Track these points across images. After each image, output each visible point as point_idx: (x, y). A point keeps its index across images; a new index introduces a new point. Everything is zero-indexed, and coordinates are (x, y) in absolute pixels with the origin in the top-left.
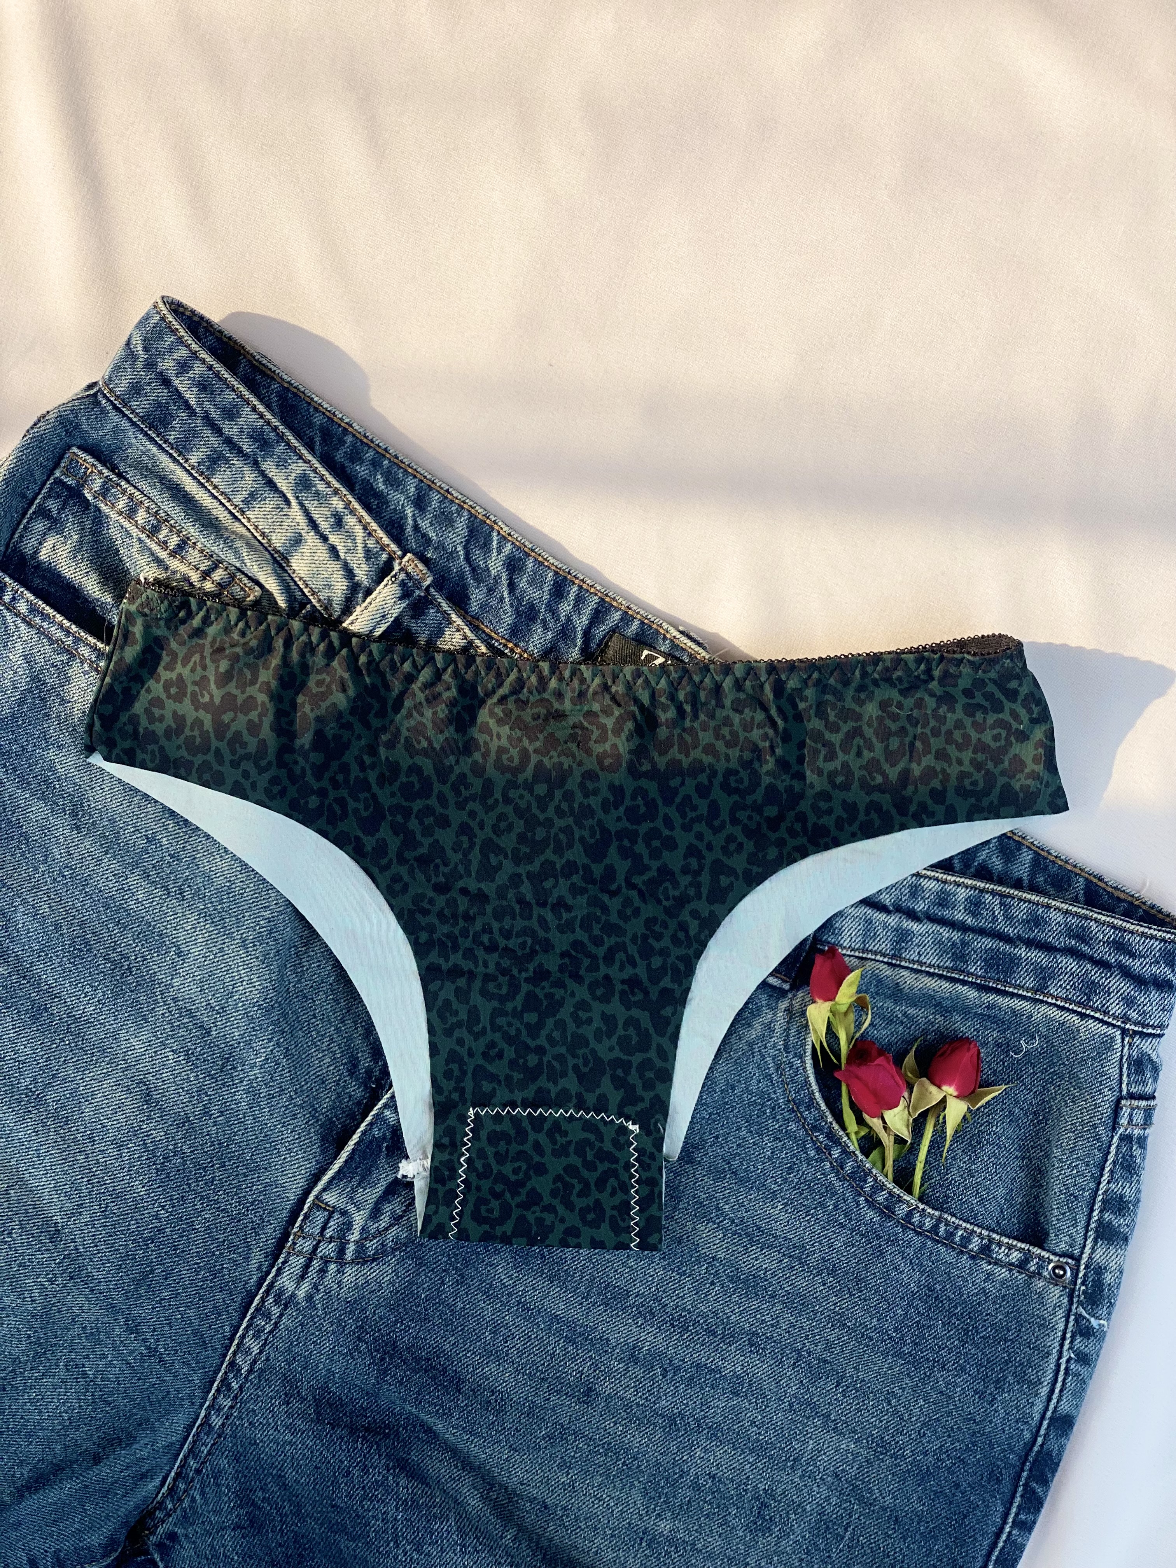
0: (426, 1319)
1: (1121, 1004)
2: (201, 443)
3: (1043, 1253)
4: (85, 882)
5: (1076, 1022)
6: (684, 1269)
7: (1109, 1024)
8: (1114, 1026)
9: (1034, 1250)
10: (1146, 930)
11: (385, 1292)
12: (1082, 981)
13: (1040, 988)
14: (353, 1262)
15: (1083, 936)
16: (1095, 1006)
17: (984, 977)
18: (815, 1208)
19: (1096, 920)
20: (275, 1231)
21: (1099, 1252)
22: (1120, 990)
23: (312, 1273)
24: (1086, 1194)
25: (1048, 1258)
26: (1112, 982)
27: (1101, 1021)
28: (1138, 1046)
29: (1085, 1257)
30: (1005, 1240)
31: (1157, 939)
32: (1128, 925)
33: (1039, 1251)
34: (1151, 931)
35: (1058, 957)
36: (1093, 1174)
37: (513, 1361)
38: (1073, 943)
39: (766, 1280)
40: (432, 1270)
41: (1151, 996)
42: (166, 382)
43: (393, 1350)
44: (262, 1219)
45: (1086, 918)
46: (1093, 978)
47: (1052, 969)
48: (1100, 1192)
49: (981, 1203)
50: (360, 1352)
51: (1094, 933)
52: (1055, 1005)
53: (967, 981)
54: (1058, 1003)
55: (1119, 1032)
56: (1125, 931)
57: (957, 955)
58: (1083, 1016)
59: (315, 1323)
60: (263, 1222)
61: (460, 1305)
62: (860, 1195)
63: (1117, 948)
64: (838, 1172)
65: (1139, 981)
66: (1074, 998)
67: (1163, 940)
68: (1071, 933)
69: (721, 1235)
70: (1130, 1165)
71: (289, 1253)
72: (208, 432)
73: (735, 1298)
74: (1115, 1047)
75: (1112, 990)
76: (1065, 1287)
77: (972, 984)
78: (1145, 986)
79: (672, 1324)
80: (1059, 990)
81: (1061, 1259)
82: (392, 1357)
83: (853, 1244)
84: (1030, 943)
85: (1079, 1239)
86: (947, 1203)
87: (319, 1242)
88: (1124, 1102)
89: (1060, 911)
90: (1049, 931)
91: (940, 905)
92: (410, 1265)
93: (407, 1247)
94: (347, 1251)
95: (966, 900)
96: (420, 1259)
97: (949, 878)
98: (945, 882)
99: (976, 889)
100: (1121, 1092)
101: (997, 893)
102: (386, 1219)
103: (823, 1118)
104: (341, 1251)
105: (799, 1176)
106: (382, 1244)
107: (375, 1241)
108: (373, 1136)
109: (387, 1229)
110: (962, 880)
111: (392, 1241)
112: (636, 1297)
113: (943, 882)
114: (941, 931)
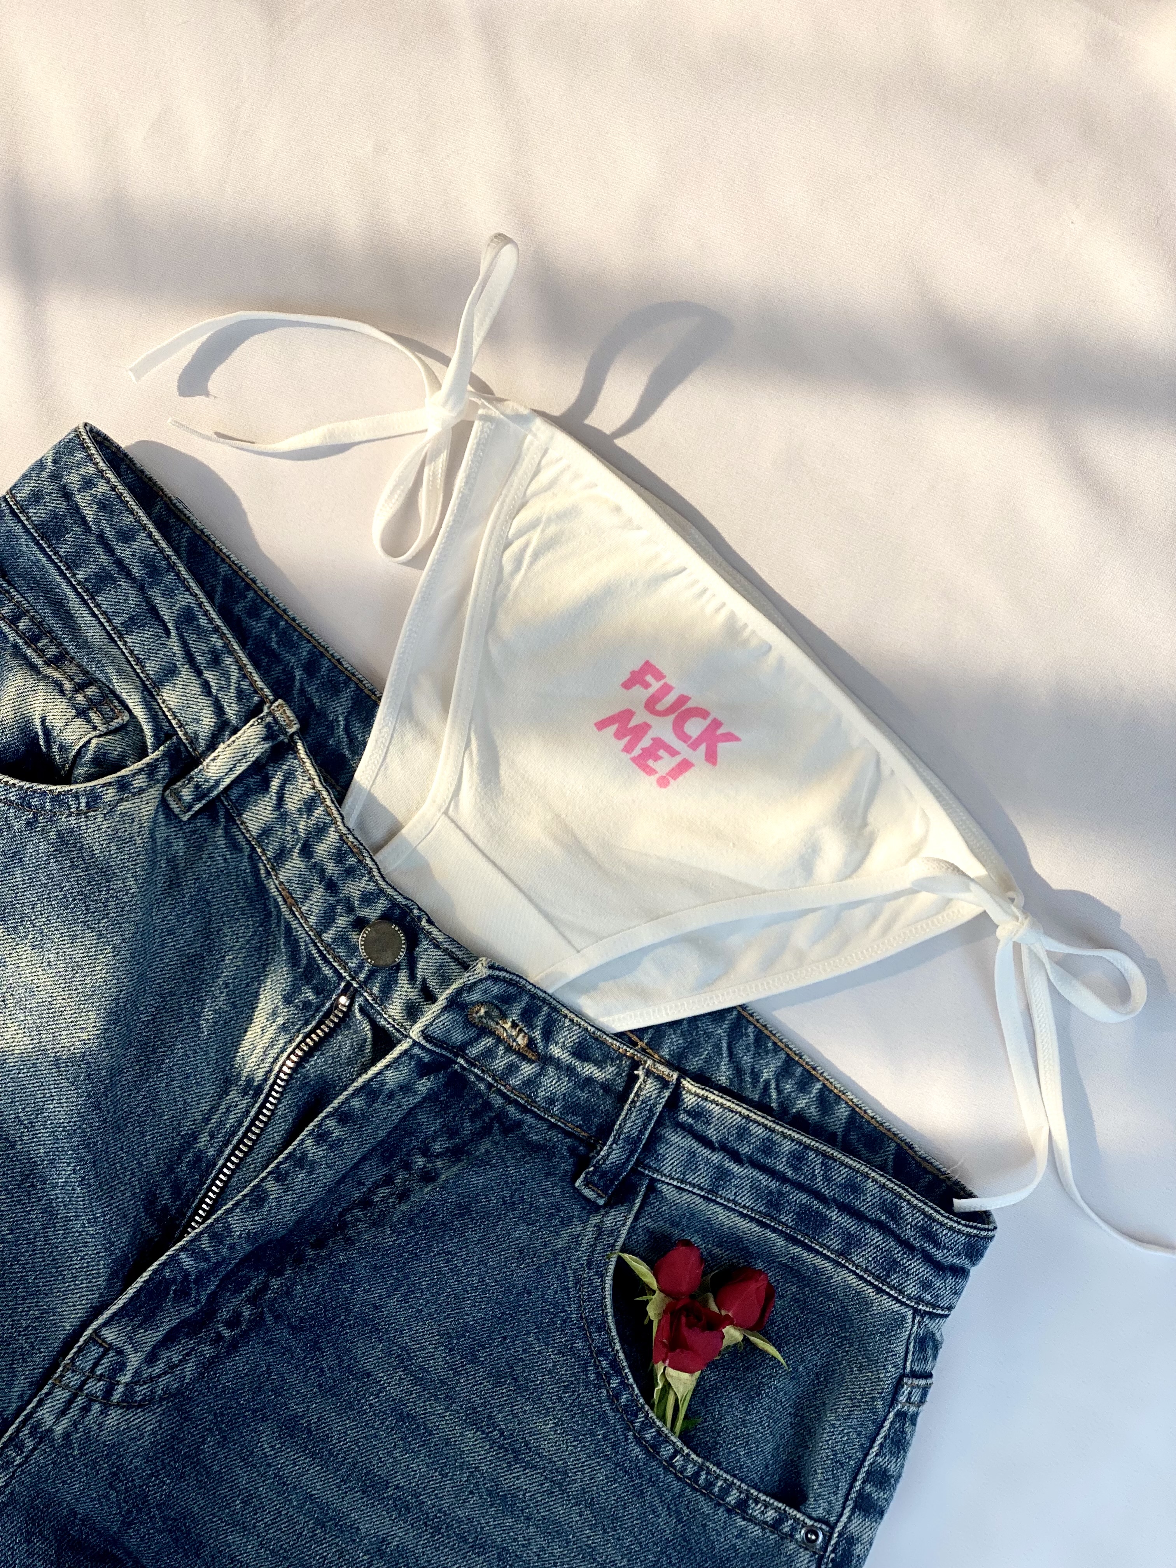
0: (182, 1477)
1: (917, 1286)
2: (92, 559)
3: (799, 1515)
5: (873, 1295)
6: (447, 1471)
7: (902, 1303)
8: (907, 1305)
9: (791, 1511)
10: (955, 1225)
11: (146, 1442)
12: (884, 1256)
13: (844, 1252)
14: (118, 1405)
15: (893, 1212)
16: (892, 1283)
17: (794, 1229)
18: (584, 1435)
19: (908, 1201)
20: (44, 1360)
21: (855, 1522)
22: (919, 1273)
23: (74, 1411)
24: (852, 1462)
25: (803, 1521)
26: (912, 1265)
27: (896, 1299)
28: (927, 1325)
29: (840, 1525)
30: (763, 1497)
31: (963, 1233)
32: (938, 1214)
33: (795, 1512)
34: (960, 1227)
35: (867, 1227)
36: (862, 1444)
38: (883, 1218)
39: (525, 1501)
40: (196, 1427)
41: (946, 1281)
42: (67, 495)
43: (143, 1504)
44: (32, 1346)
45: (900, 1197)
46: (896, 1256)
47: (859, 1237)
48: (866, 1464)
49: (749, 1455)
50: (109, 1500)
51: (904, 1213)
52: (855, 1273)
53: (777, 1229)
54: (858, 1271)
55: (911, 1311)
56: (934, 1218)
57: (772, 1202)
58: (879, 1290)
59: (69, 1463)
60: (33, 1349)
61: (216, 1468)
62: (629, 1430)
63: (923, 1235)
64: (612, 1403)
65: (938, 1268)
66: (874, 1270)
67: (969, 1235)
68: (884, 1207)
69: (488, 1447)
70: (900, 1441)
71: (54, 1385)
72: (100, 551)
73: (491, 1511)
74: (905, 1325)
75: (911, 1271)
76: (815, 1553)
78: (944, 1273)
79: (425, 1523)
80: (861, 1259)
81: (816, 1524)
82: (139, 1511)
83: (615, 1480)
84: (843, 1208)
85: (838, 1508)
86: (715, 1449)
87: (88, 1378)
88: (905, 1380)
89: (877, 1183)
90: (864, 1200)
91: (764, 1152)
92: (175, 1418)
93: (175, 1398)
94: (115, 1393)
95: (790, 1153)
96: (186, 1412)
97: (777, 1127)
98: (773, 1131)
99: (801, 1144)
100: (904, 1368)
101: (821, 1153)
102: (160, 1366)
103: (611, 1342)
104: (109, 1392)
105: (574, 1397)
106: (151, 1391)
107: (145, 1387)
108: (164, 1277)
109: (159, 1376)
110: (790, 1132)
111: (162, 1389)
112: (395, 1489)
113: (770, 1131)
114: (761, 1178)
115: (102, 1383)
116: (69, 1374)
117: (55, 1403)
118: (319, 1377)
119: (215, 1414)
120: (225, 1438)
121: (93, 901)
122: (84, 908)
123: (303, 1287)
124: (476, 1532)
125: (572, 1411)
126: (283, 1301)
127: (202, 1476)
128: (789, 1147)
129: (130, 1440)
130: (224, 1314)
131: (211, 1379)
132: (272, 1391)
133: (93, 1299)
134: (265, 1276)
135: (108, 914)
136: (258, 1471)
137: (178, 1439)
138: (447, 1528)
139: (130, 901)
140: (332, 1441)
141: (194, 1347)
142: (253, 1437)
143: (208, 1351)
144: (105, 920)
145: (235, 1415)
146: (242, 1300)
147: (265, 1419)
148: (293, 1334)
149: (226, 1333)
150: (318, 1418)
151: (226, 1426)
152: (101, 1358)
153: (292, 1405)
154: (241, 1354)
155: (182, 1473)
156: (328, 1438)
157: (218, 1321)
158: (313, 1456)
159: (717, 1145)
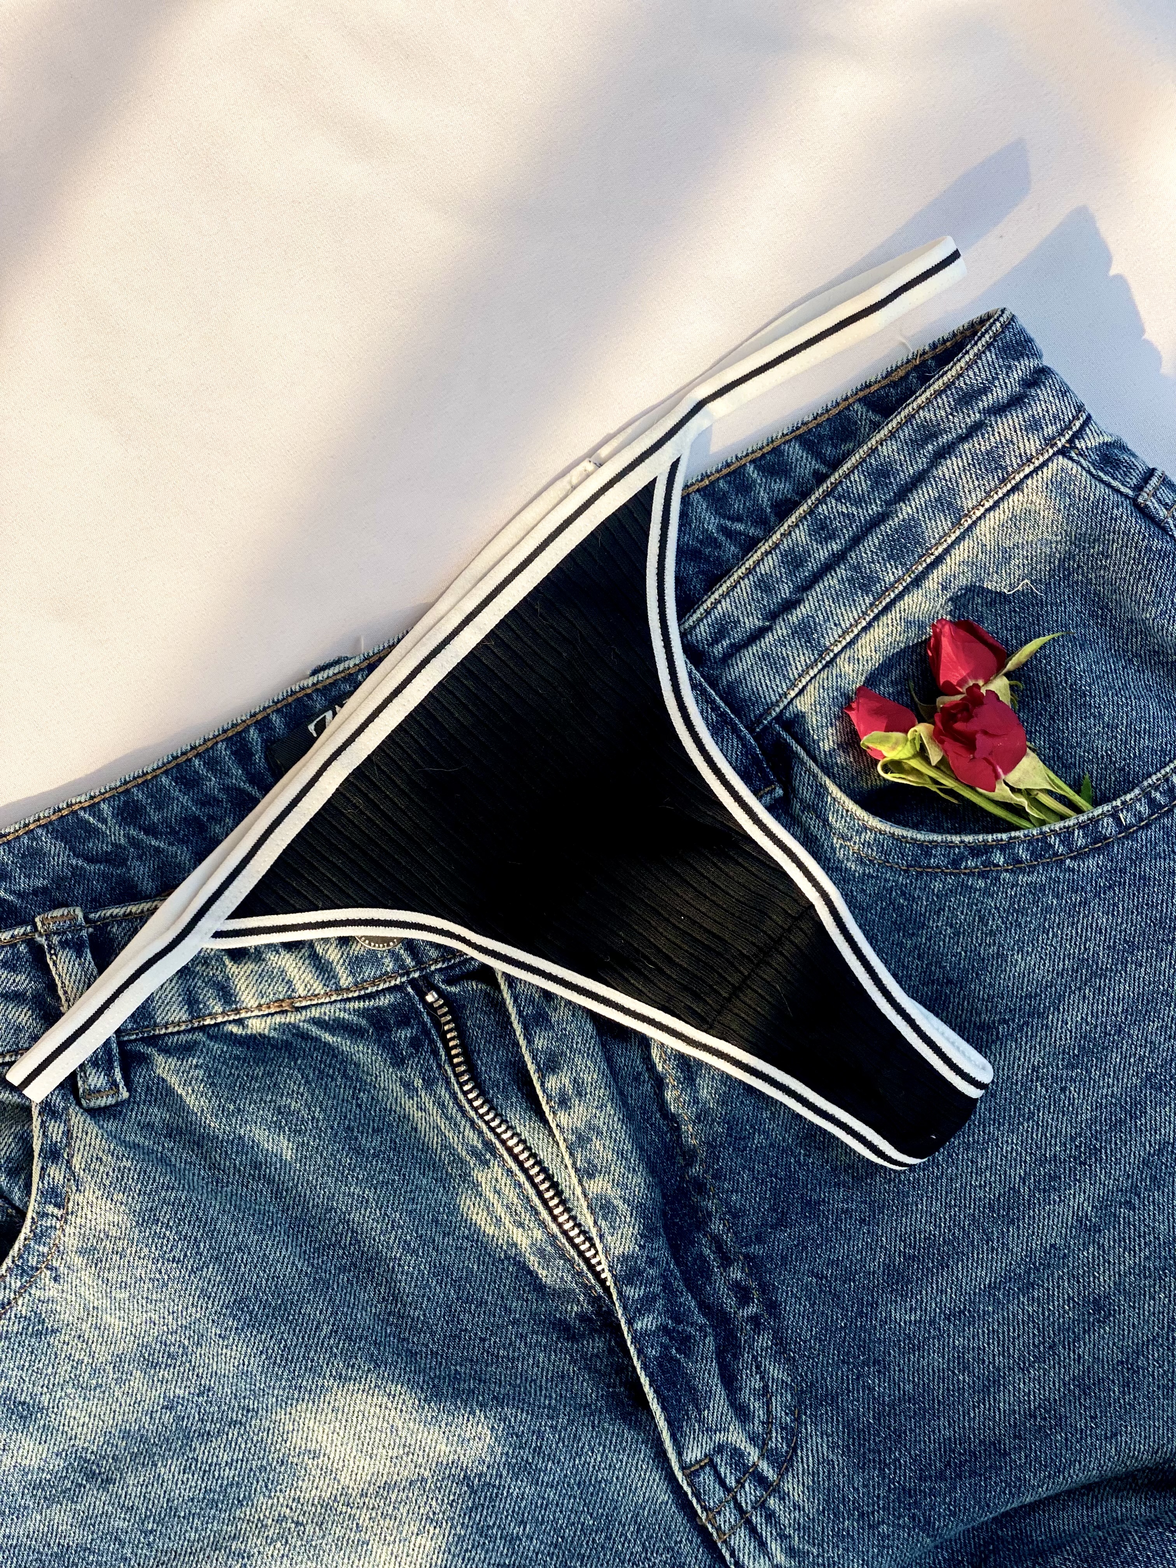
0: (899, 1434)
1: (1030, 436)
4: (173, 1511)
5: (1021, 499)
6: (1027, 1110)
7: (1045, 464)
8: (1050, 459)
10: (967, 358)
11: (840, 1461)
12: (979, 464)
13: (958, 517)
14: (781, 1476)
15: (929, 433)
16: (1015, 466)
17: (908, 570)
19: (920, 407)
20: (691, 1543)
22: (1015, 427)
23: (767, 1532)
26: (1001, 431)
27: (1036, 470)
28: (1087, 448)
31: (984, 352)
32: (949, 375)
34: (971, 353)
35: (935, 473)
37: (1009, 1368)
38: (931, 448)
39: (1096, 1027)
40: (849, 1392)
41: (1041, 398)
43: (910, 1497)
44: (669, 1550)
45: (911, 416)
46: (983, 449)
47: (945, 489)
50: (889, 1536)
51: (933, 418)
52: (988, 510)
53: (900, 593)
54: (987, 505)
55: (1060, 457)
56: (953, 383)
57: (864, 585)
58: (1019, 487)
61: (909, 1387)
62: (1062, 862)
63: (967, 403)
64: (1022, 871)
65: (1016, 401)
66: (992, 484)
67: (989, 346)
68: (918, 443)
71: (725, 1542)
73: (1095, 1074)
74: (1074, 472)
75: (1009, 437)
77: (907, 589)
78: (1026, 396)
80: (973, 495)
82: (917, 1504)
83: (1114, 904)
84: (903, 494)
87: (734, 1498)
88: (1140, 500)
89: (886, 440)
90: (901, 465)
91: (797, 567)
92: (827, 1413)
93: (804, 1402)
94: (765, 1473)
95: (810, 535)
96: (827, 1396)
97: (774, 538)
98: (776, 546)
99: (805, 517)
100: (1127, 496)
101: (824, 497)
102: (756, 1406)
103: (950, 846)
104: (761, 1480)
105: (997, 915)
106: (782, 1428)
107: (774, 1435)
108: (655, 1357)
109: (769, 1412)
110: (786, 526)
111: (786, 1414)
112: (1024, 1183)
113: (774, 549)
114: (826, 584)
115: (747, 1485)
116: (720, 1520)
117: (747, 1551)
118: (851, 1217)
119: (843, 1362)
120: (876, 1362)
121: (171, 1250)
122: (175, 1265)
123: (737, 1192)
124: (1116, 1105)
125: (1011, 924)
126: (743, 1224)
127: (910, 1408)
128: (803, 534)
129: (829, 1480)
130: (730, 1303)
131: (800, 1350)
132: (845, 1282)
133: (645, 1455)
134: (705, 1235)
135: (196, 1238)
136: (934, 1338)
137: (853, 1420)
138: (1096, 1139)
139: (194, 1206)
140: (934, 1236)
141: (753, 1356)
142: (890, 1329)
143: (764, 1340)
144: (202, 1245)
145: (854, 1338)
146: (721, 1274)
147: (874, 1305)
148: (786, 1227)
149: (752, 1310)
150: (901, 1240)
151: (864, 1355)
152: (717, 1474)
153: (872, 1266)
154: (785, 1302)
155: (895, 1433)
156: (929, 1238)
157: (735, 1313)
158: (943, 1265)
159: (768, 623)
